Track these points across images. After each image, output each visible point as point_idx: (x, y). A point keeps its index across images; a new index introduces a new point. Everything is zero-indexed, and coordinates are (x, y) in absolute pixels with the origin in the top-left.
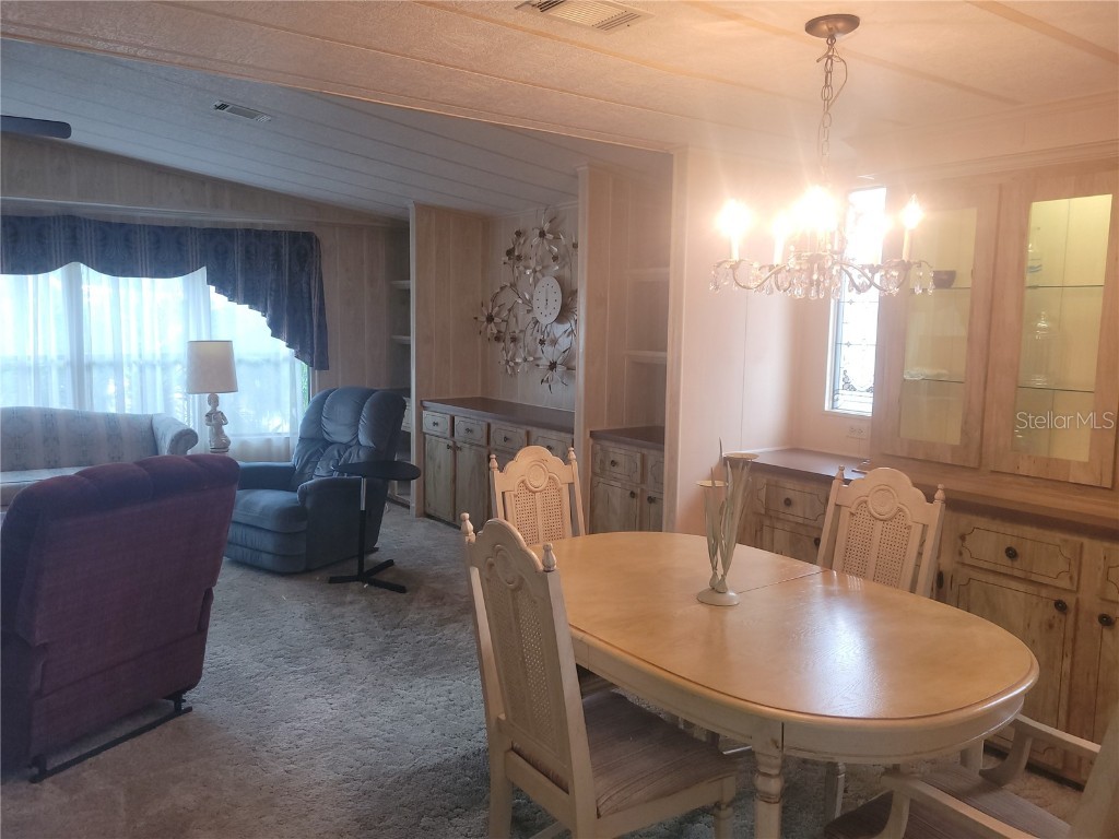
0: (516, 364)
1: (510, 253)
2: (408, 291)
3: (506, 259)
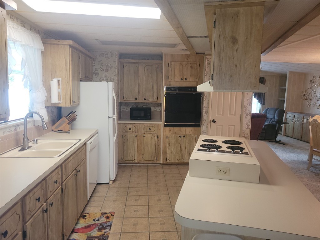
0: (311, 105)
2: (285, 89)
3: (310, 82)
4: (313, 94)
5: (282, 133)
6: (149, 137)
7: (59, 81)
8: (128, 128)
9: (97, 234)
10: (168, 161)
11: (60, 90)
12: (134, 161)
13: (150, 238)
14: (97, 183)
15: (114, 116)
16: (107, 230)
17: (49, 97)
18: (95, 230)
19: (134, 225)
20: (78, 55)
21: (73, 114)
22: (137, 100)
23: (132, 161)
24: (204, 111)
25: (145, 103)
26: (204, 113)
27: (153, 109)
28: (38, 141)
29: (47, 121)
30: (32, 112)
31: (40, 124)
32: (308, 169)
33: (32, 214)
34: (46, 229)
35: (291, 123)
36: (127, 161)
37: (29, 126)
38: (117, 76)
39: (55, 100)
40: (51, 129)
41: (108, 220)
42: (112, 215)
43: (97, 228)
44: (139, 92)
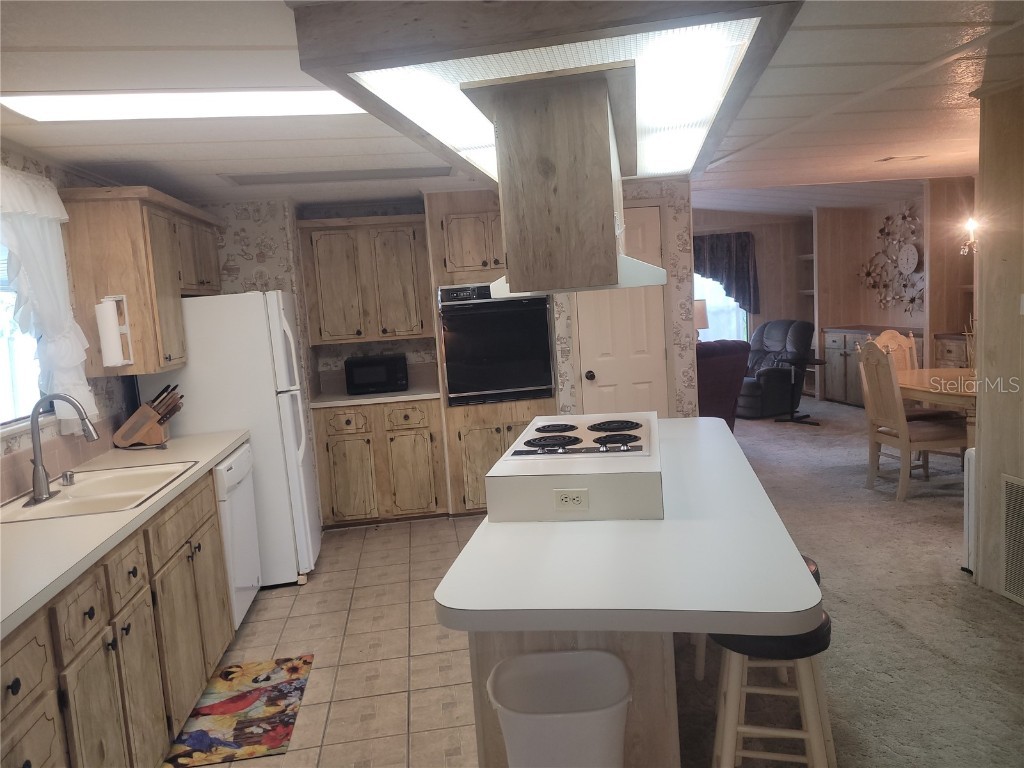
0: (888, 301)
1: (882, 231)
2: (812, 261)
3: (879, 235)
4: (890, 268)
5: (817, 394)
6: (405, 441)
7: (119, 303)
8: (343, 419)
9: (264, 712)
10: (469, 506)
11: (126, 329)
12: (368, 516)
13: (411, 704)
14: (261, 584)
15: (292, 388)
16: (292, 700)
17: (95, 350)
18: (257, 703)
19: (369, 679)
20: (169, 224)
21: (171, 395)
22: (363, 336)
23: (363, 517)
24: (558, 348)
25: (387, 342)
26: (559, 354)
27: (413, 358)
28: (77, 477)
29: (95, 420)
30: (50, 396)
31: (78, 430)
32: (870, 486)
33: (78, 648)
34: (119, 693)
35: (836, 360)
36: (350, 518)
37: (46, 436)
38: (293, 270)
39: (113, 357)
40: (110, 444)
41: (294, 676)
42: (305, 662)
43: (264, 699)
44: (366, 313)
